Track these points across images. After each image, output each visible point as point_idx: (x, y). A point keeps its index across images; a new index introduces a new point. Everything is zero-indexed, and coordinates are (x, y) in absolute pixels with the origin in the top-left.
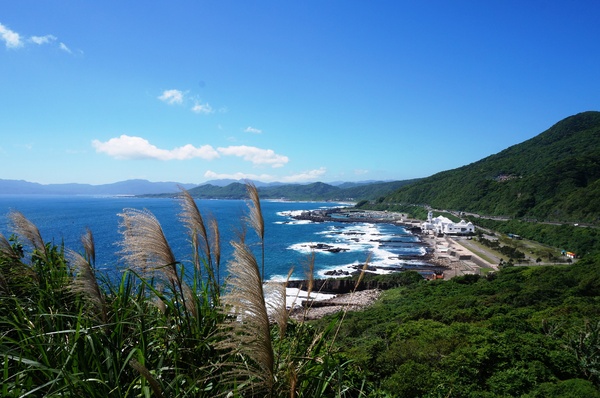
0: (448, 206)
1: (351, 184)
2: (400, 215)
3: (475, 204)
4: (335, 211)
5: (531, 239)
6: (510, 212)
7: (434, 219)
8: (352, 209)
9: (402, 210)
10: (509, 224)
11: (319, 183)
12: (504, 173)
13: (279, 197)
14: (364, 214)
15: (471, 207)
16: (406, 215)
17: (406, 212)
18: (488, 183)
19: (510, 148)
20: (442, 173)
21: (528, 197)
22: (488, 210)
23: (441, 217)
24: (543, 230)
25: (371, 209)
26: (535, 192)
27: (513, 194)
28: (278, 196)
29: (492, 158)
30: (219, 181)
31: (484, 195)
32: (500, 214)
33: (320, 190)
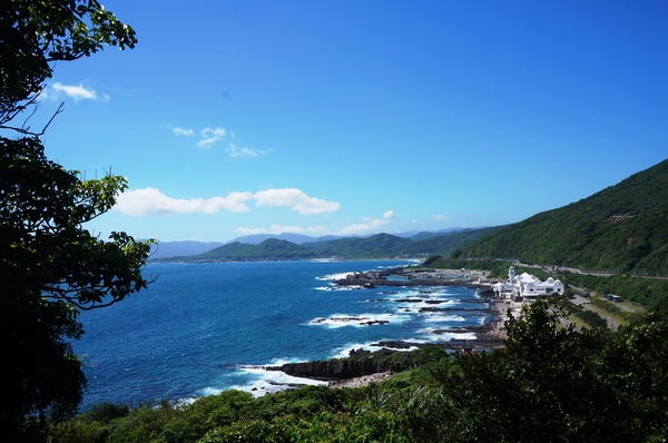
0: (542, 259)
1: (427, 233)
2: (480, 273)
3: (576, 254)
4: (393, 272)
5: (632, 300)
6: (617, 264)
7: (516, 278)
8: (418, 269)
9: (483, 267)
10: (611, 281)
11: (383, 235)
12: (618, 212)
13: (328, 256)
14: (433, 274)
15: (569, 259)
16: (488, 273)
17: (489, 269)
18: (594, 226)
19: (633, 177)
20: (541, 214)
21: (641, 242)
22: (589, 263)
23: (525, 275)
24: (649, 288)
25: (443, 267)
26: (651, 235)
27: (621, 240)
28: (327, 254)
29: (609, 191)
30: (252, 237)
31: (589, 242)
32: (606, 267)
33: (385, 244)
